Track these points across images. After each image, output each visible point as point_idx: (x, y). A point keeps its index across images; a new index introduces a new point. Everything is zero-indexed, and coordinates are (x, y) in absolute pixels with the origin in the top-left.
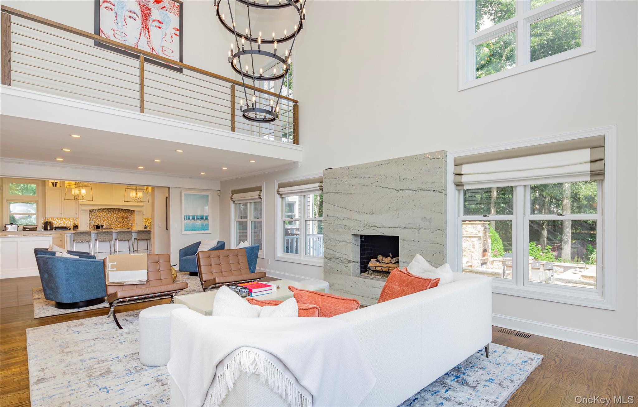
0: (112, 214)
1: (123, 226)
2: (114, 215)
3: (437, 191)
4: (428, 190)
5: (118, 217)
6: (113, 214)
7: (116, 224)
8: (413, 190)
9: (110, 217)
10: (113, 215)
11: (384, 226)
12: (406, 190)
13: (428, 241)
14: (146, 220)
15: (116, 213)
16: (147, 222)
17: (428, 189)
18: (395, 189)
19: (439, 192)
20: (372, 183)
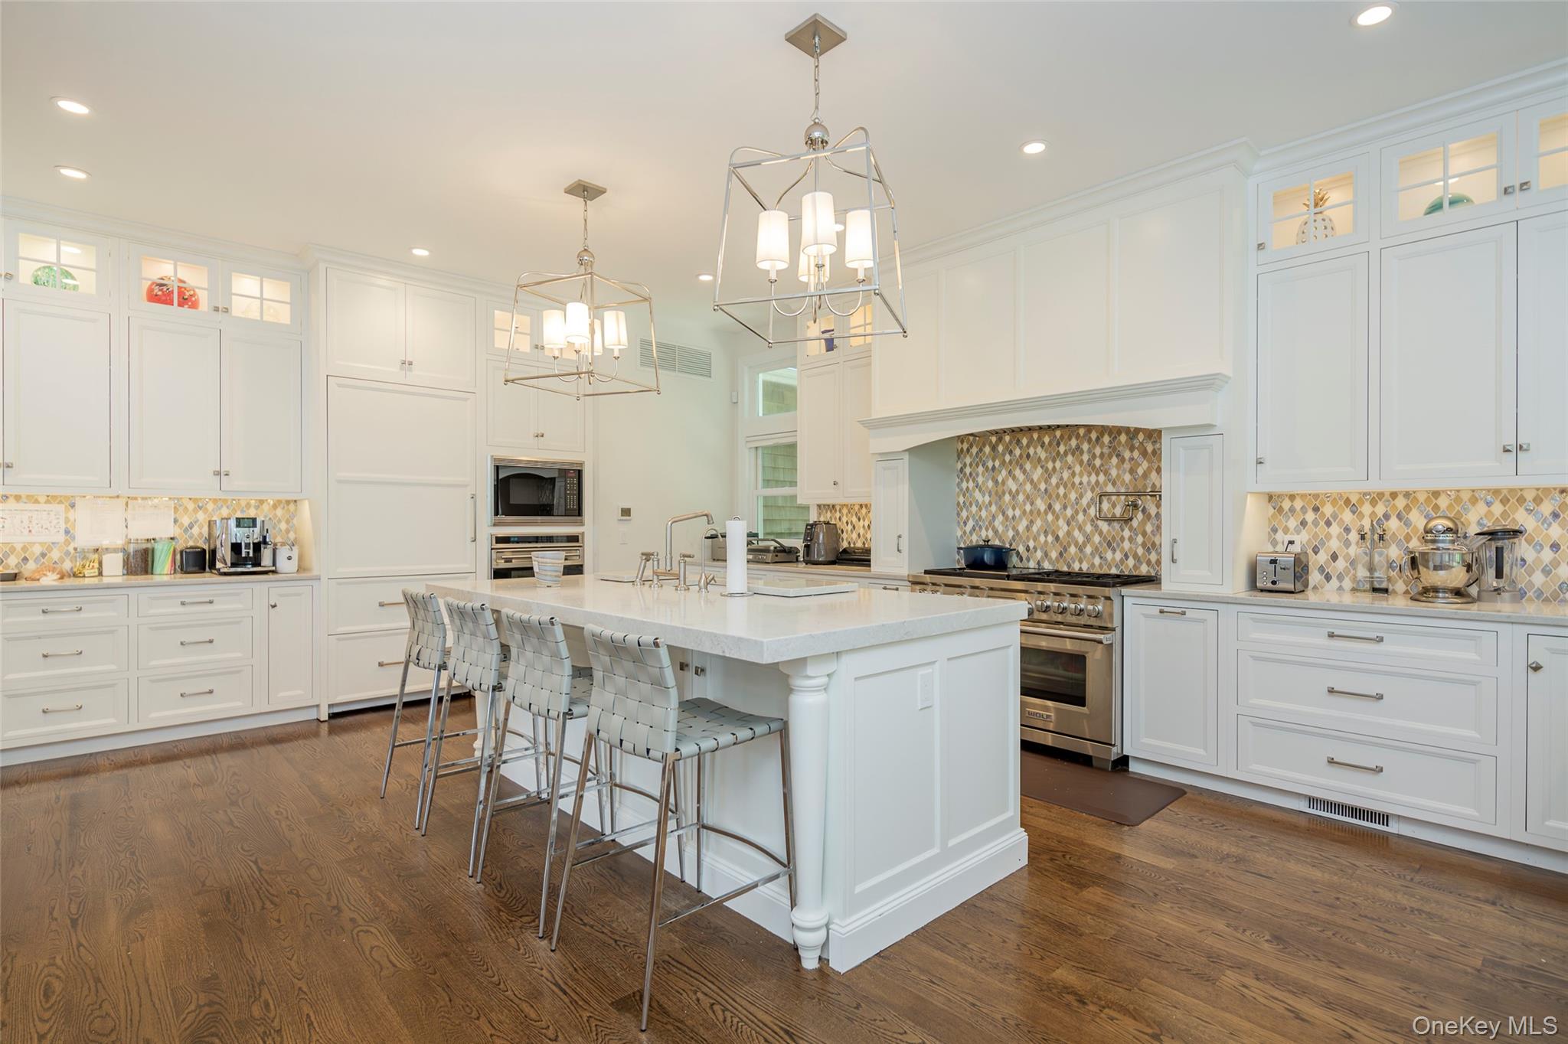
0: (1073, 474)
1: (1136, 556)
2: (1085, 479)
5: (1110, 489)
6: (1077, 469)
7: (1097, 539)
9: (1062, 491)
10: (1077, 480)
14: (1328, 510)
15: (1098, 462)
16: (1335, 529)
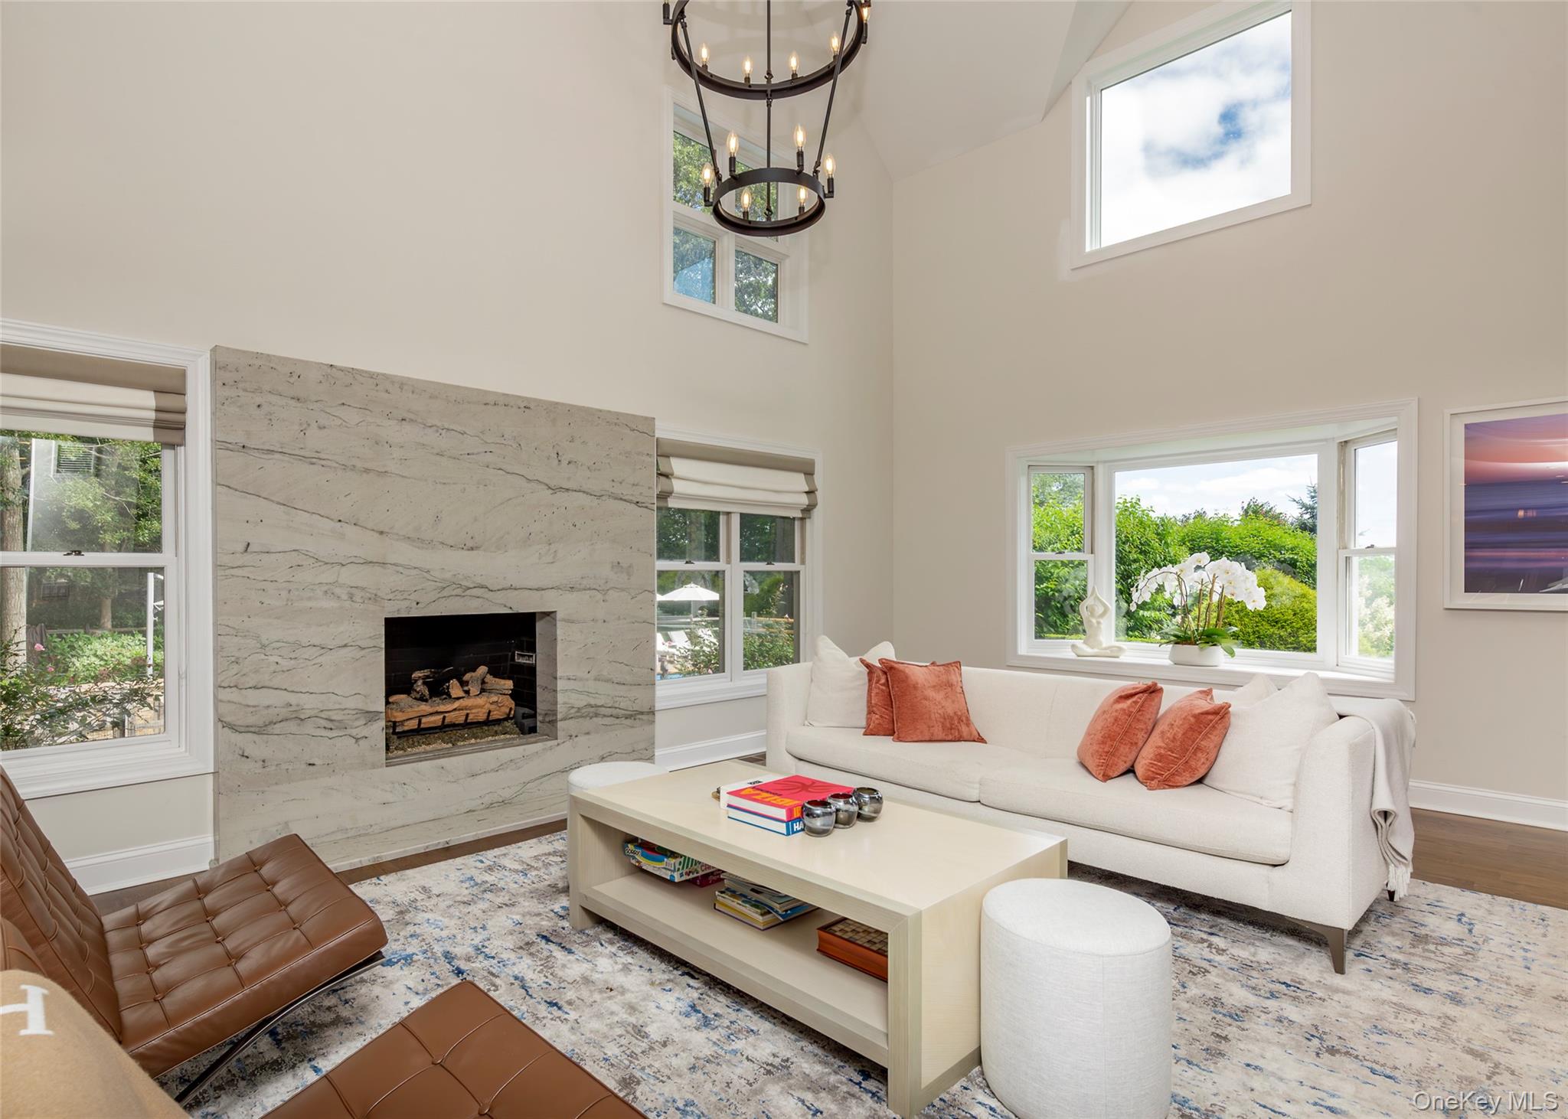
3: (643, 505)
4: (625, 500)
8: (591, 495)
12: (575, 493)
17: (625, 497)
18: (547, 485)
19: (646, 507)
20: (470, 454)
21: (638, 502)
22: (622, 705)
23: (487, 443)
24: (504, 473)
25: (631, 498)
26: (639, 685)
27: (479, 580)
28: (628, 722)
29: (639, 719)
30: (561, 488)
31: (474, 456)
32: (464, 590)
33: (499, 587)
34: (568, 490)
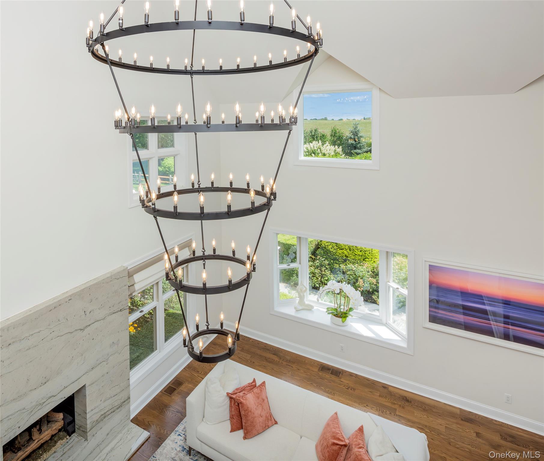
3: (123, 309)
4: (116, 313)
8: (100, 320)
11: (66, 386)
12: (93, 324)
13: (116, 365)
17: (115, 311)
18: (80, 329)
19: (125, 309)
20: (43, 339)
21: (121, 310)
22: (116, 404)
23: (51, 329)
24: (60, 337)
25: (117, 310)
26: (123, 390)
27: (49, 395)
28: (119, 410)
29: (124, 405)
30: (87, 326)
31: (45, 339)
32: (42, 405)
33: (59, 391)
34: (89, 325)
